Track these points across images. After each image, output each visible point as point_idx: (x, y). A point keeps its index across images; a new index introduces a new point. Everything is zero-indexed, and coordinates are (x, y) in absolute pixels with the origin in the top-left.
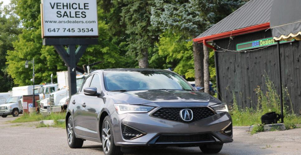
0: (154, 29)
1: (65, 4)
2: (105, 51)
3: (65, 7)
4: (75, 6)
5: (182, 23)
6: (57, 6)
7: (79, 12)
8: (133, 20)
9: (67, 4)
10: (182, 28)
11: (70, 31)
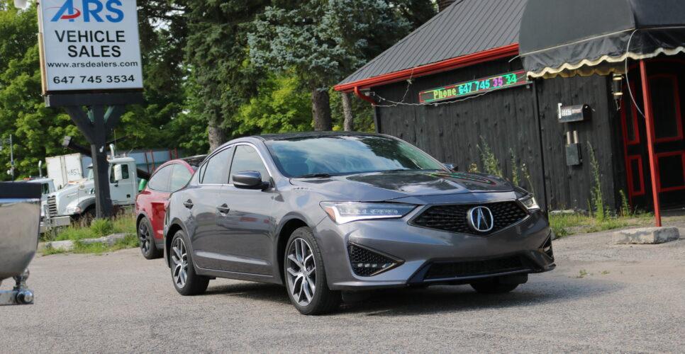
0: (252, 72)
1: (83, 33)
2: (128, 119)
3: (83, 39)
4: (100, 36)
5: (311, 59)
6: (69, 36)
7: (108, 47)
8: (209, 58)
9: (86, 32)
10: (311, 67)
11: (92, 81)
